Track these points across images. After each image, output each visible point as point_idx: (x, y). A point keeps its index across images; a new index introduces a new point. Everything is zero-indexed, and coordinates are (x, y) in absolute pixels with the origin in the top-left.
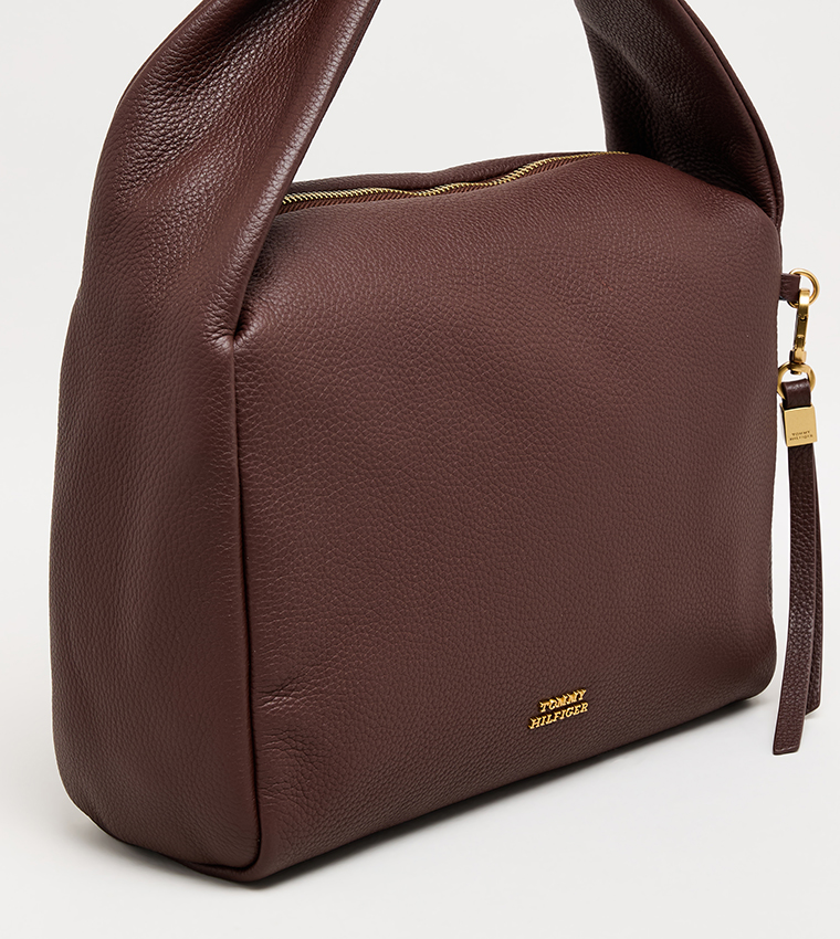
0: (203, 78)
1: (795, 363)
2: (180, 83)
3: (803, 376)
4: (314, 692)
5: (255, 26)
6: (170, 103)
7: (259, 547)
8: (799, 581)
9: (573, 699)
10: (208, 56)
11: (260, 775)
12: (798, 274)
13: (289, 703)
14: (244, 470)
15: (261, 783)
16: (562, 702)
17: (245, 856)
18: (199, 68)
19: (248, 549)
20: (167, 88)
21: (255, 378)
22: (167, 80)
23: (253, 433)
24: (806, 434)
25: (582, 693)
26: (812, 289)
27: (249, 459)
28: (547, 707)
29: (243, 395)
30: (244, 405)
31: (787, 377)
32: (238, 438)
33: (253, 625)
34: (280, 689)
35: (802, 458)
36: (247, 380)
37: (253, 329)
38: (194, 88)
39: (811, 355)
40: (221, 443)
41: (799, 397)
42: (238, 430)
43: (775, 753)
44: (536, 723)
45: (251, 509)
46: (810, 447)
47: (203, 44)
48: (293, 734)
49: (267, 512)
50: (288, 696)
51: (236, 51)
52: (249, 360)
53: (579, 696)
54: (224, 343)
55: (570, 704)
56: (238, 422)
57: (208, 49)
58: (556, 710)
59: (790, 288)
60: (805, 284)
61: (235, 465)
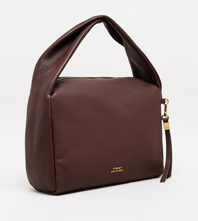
0: (51, 57)
1: (165, 115)
2: (47, 58)
3: (167, 117)
4: (66, 159)
5: (61, 49)
6: (45, 61)
7: (55, 132)
8: (168, 154)
9: (119, 168)
10: (52, 53)
11: (56, 173)
12: (165, 99)
13: (61, 161)
14: (53, 118)
15: (56, 175)
16: (117, 168)
17: (53, 190)
18: (51, 55)
19: (53, 132)
20: (45, 58)
21: (54, 102)
22: (45, 57)
23: (54, 112)
24: (168, 128)
25: (121, 167)
26: (167, 101)
27: (53, 116)
28: (114, 169)
29: (52, 105)
30: (52, 107)
31: (164, 117)
32: (51, 112)
33: (54, 146)
34: (60, 158)
35: (168, 132)
36: (53, 103)
37: (55, 94)
38: (50, 59)
39: (168, 113)
40: (48, 113)
41: (166, 121)
42: (51, 111)
43: (160, 182)
44: (112, 172)
45: (54, 125)
46: (169, 130)
47: (51, 51)
48: (62, 166)
49: (57, 126)
50: (61, 159)
51: (58, 53)
52: (53, 99)
53: (121, 168)
54: (49, 96)
55: (119, 169)
56: (51, 110)
57: (52, 52)
58: (116, 170)
59: (163, 101)
60: (166, 101)
61: (50, 117)
